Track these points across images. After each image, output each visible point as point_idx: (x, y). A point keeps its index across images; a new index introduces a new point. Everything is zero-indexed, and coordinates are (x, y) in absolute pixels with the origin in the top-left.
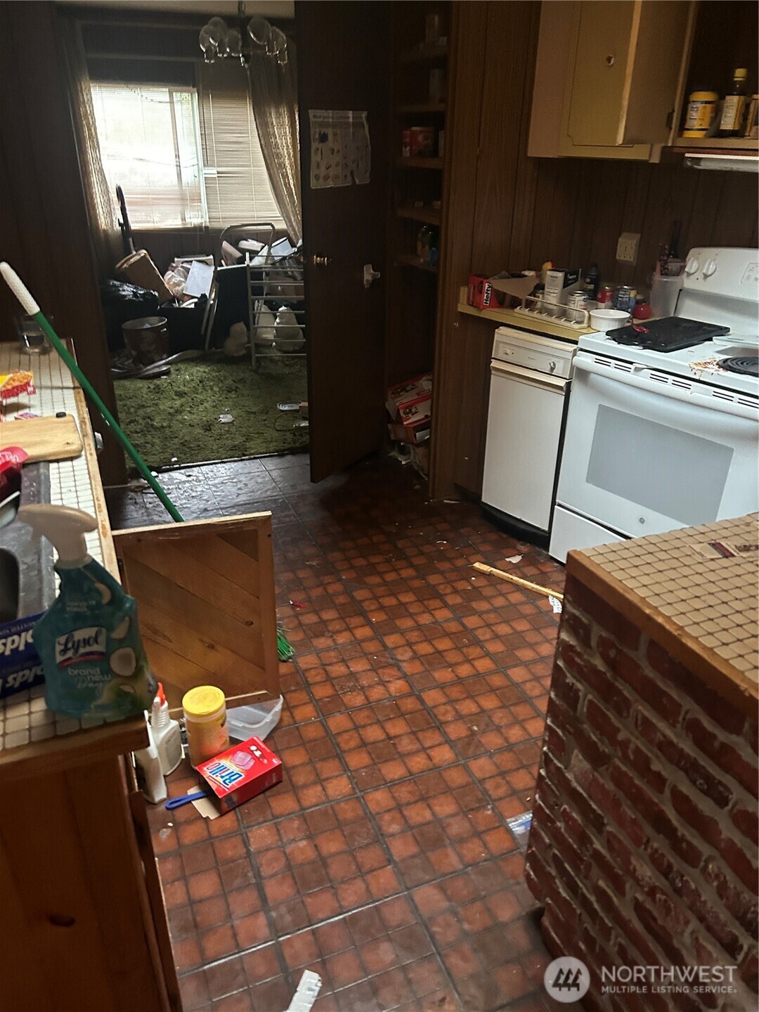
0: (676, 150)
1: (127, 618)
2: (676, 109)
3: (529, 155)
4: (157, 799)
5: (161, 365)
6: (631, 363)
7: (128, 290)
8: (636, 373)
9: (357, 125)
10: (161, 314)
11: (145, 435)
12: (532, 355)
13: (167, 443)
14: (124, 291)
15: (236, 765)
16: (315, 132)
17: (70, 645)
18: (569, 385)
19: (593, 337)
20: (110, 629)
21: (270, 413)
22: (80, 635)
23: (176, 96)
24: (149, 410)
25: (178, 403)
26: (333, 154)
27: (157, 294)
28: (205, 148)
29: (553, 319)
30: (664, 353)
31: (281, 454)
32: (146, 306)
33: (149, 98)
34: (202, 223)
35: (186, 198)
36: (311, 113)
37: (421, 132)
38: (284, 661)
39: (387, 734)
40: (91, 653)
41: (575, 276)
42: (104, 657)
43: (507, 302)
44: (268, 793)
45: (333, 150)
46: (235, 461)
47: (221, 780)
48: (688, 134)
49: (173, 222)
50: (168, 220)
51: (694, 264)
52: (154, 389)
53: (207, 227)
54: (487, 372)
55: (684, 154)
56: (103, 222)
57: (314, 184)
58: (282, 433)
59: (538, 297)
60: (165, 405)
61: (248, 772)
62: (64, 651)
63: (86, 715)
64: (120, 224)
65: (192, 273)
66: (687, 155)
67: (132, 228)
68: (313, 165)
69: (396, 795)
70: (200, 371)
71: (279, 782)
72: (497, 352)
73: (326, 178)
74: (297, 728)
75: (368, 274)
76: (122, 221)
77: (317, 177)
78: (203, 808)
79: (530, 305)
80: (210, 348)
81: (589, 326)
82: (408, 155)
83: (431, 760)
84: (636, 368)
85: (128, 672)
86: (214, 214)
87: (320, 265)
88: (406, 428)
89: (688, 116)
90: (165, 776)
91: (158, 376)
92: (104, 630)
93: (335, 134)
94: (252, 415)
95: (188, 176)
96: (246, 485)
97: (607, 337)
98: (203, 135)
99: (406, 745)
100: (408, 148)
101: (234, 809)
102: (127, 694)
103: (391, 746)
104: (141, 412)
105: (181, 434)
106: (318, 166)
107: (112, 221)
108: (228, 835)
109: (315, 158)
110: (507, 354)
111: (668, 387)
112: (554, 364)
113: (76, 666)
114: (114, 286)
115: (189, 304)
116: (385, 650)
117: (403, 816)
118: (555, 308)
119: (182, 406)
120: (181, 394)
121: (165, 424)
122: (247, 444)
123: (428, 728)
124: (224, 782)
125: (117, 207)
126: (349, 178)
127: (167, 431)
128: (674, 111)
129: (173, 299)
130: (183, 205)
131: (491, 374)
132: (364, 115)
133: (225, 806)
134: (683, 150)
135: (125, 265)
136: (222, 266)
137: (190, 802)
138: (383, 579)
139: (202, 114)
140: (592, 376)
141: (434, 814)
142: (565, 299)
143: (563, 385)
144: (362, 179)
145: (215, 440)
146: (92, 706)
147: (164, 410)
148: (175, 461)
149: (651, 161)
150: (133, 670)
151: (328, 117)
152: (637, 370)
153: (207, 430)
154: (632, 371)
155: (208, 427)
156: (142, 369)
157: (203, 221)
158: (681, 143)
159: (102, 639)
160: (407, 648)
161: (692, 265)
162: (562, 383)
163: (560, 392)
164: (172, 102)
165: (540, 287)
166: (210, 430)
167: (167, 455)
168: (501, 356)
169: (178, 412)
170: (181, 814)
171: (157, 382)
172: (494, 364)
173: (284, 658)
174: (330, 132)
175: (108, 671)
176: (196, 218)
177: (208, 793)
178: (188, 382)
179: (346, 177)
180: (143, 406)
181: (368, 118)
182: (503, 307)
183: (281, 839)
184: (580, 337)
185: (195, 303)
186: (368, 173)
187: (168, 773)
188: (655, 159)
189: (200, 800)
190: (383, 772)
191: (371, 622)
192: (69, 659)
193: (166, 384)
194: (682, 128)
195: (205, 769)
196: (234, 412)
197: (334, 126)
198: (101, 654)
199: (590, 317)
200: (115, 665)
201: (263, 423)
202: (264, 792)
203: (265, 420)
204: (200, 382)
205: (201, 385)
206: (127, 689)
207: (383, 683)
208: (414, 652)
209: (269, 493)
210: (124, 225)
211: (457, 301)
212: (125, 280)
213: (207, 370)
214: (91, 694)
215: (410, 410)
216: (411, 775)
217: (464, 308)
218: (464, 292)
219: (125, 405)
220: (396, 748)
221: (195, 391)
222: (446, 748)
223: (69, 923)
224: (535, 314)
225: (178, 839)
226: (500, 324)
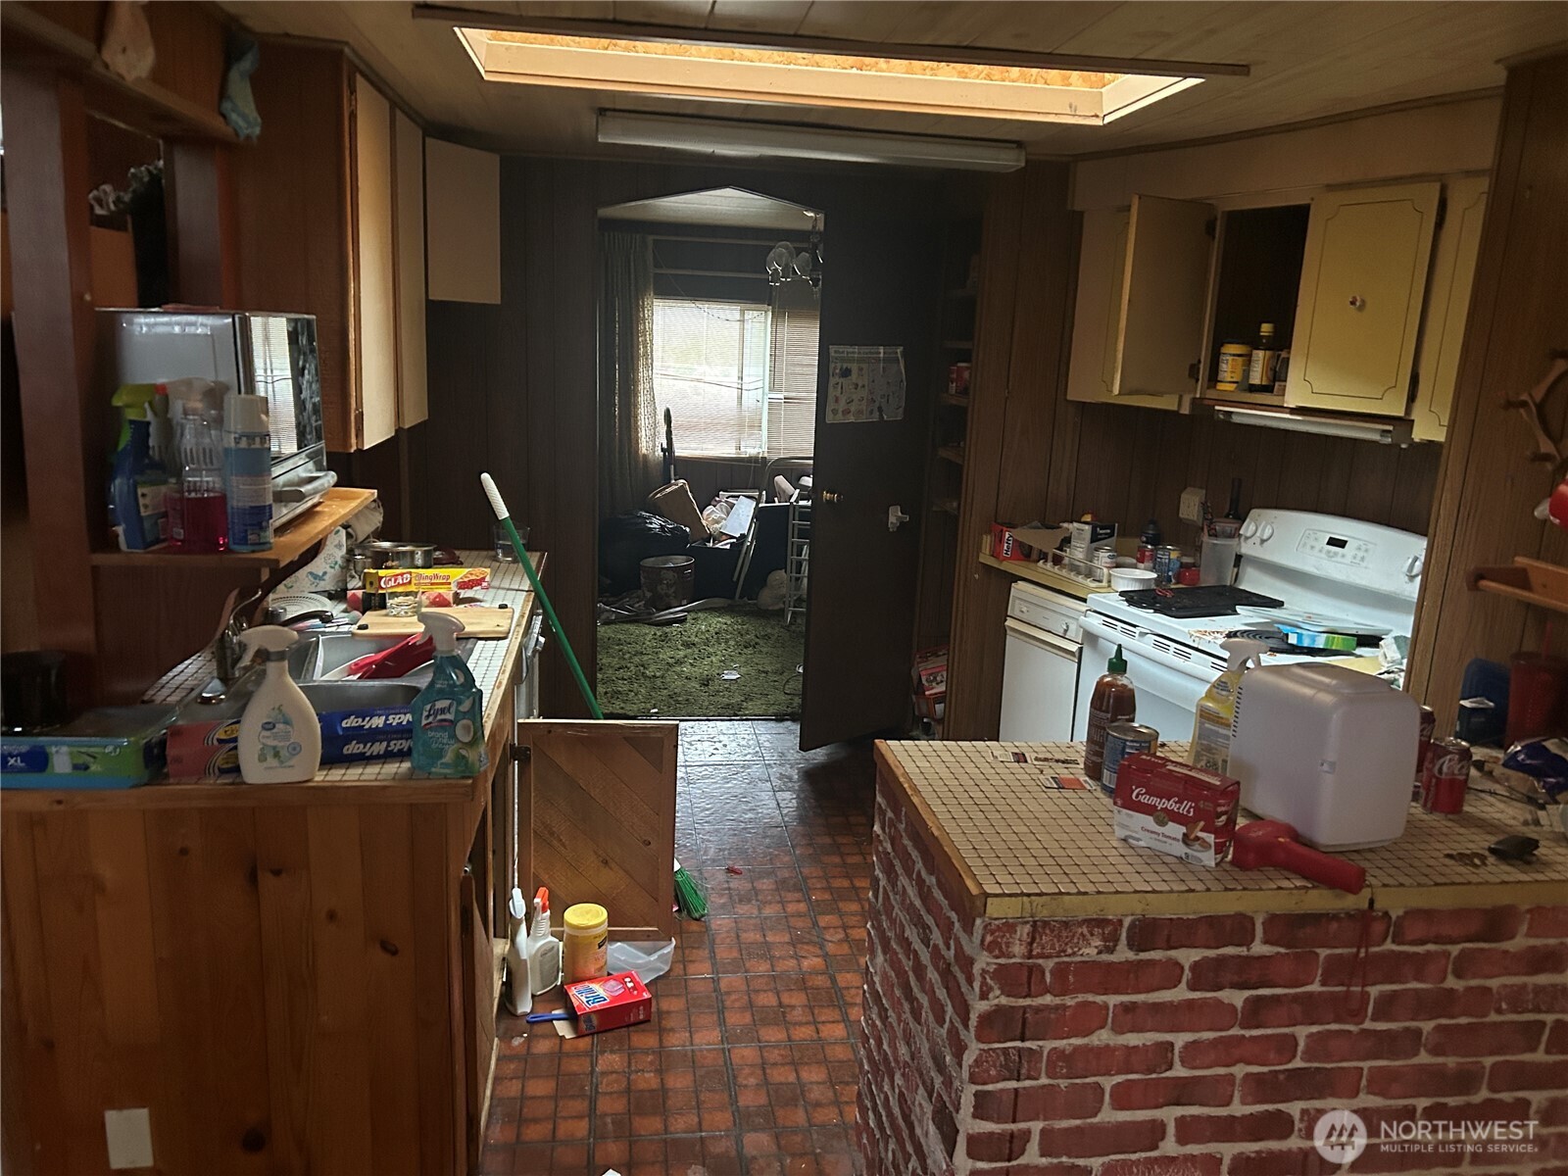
0: (1206, 402)
1: (471, 698)
2: (1202, 360)
3: (1069, 398)
4: (520, 1011)
5: (677, 611)
6: (1135, 626)
7: (656, 523)
8: (1141, 639)
9: (891, 360)
10: (687, 553)
11: (631, 683)
12: (1047, 614)
13: (653, 694)
14: (651, 523)
15: (604, 990)
16: (835, 367)
17: (432, 712)
18: (1081, 649)
19: (1104, 597)
20: (460, 703)
21: (785, 674)
22: (441, 704)
23: (749, 315)
24: (645, 658)
25: (682, 653)
26: (856, 389)
27: (688, 530)
28: (773, 370)
29: (1080, 579)
30: (1173, 619)
31: (780, 718)
32: (674, 543)
33: (716, 315)
34: (759, 453)
35: (745, 425)
36: (832, 349)
37: (967, 368)
38: (696, 919)
39: (780, 1003)
40: (445, 720)
41: (1109, 531)
42: (453, 723)
43: (1034, 556)
44: (631, 1029)
45: (857, 385)
46: (722, 720)
47: (585, 1000)
48: (1221, 386)
49: (727, 451)
50: (720, 448)
51: (1251, 527)
52: (661, 636)
53: (764, 458)
54: (1002, 633)
55: (1214, 406)
56: (644, 447)
57: (830, 419)
58: (790, 697)
59: (1066, 551)
60: (666, 655)
61: (614, 999)
62: (428, 717)
63: (433, 770)
64: (663, 450)
65: (737, 509)
66: (1217, 408)
67: (676, 454)
68: (831, 399)
69: (765, 1054)
70: (719, 622)
71: (647, 1021)
72: (1013, 610)
73: (846, 412)
74: (685, 980)
75: (895, 515)
76: (665, 446)
77: (835, 412)
78: (563, 1029)
79: (1057, 561)
80: (741, 597)
81: (1109, 586)
82: (954, 392)
83: (818, 1033)
84: (1141, 632)
85: (467, 739)
86: (774, 444)
87: (830, 502)
88: (927, 698)
89: (1220, 368)
90: (533, 996)
91: (670, 623)
92: (455, 703)
93: (861, 369)
94: (764, 675)
95: (749, 399)
96: (725, 746)
97: (1121, 598)
98: (774, 356)
99: (797, 1014)
100: (954, 385)
101: (592, 1034)
102: (464, 757)
103: (780, 1014)
104: (636, 659)
105: (673, 686)
106: (837, 400)
107: (654, 446)
108: (578, 1054)
109: (832, 393)
110: (1022, 612)
111: (1169, 657)
112: (1068, 627)
113: (434, 730)
114: (642, 517)
115: (725, 545)
116: (814, 928)
117: (765, 1074)
118: (1081, 564)
119: (686, 656)
120: (688, 645)
121: (658, 674)
122: (745, 704)
123: (829, 1006)
124: (587, 1002)
125: (663, 429)
126: (876, 414)
127: (658, 682)
128: (1199, 362)
129: (710, 537)
130: (741, 432)
131: (1006, 635)
132: (899, 350)
133: (583, 1026)
134: (1211, 403)
135: (659, 495)
136: (774, 502)
137: (551, 1020)
138: (843, 860)
139: (775, 333)
140: (1101, 640)
141: (798, 1078)
142: (1090, 557)
143: (1074, 650)
144: (894, 413)
145: (709, 696)
146: (439, 763)
147: (663, 660)
148: (655, 713)
149: (1182, 412)
150: (470, 739)
151: (853, 353)
152: (1143, 634)
153: (704, 684)
154: (1137, 635)
155: (706, 682)
156: (654, 614)
157: (761, 451)
158: (1211, 394)
159: (453, 710)
160: (840, 930)
161: (1248, 528)
162: (1074, 648)
163: (1072, 658)
164: (742, 321)
165: (1067, 541)
166: (707, 685)
167: (648, 706)
168: (1017, 614)
169: (679, 662)
170: (539, 1029)
171: (667, 629)
172: (1009, 623)
173: (697, 915)
174: (854, 367)
175: (453, 736)
176: (755, 447)
177: (572, 1017)
178: (702, 632)
179: (871, 412)
180: (642, 653)
181: (904, 354)
182: (1029, 561)
183: (629, 1066)
184: (1090, 596)
185: (732, 544)
186: (901, 410)
187: (539, 993)
188: (1185, 410)
189: (562, 1022)
190: (760, 1033)
191: (810, 899)
192: (430, 723)
193: (675, 633)
194: (1214, 378)
195: (573, 988)
196: (743, 670)
197: (860, 361)
198: (451, 721)
199: (1110, 575)
200: (459, 732)
201: (772, 684)
202: (628, 1026)
203: (775, 681)
204: (716, 633)
205: (715, 637)
206: (463, 752)
207: (797, 957)
208: (846, 934)
209: (747, 758)
210: (669, 450)
211: (979, 549)
212: (656, 512)
213: (729, 622)
214: (440, 754)
215: (935, 678)
216: (790, 1041)
217: (985, 558)
218: (987, 540)
219: (620, 651)
220: (784, 1017)
221: (707, 643)
222: (842, 1026)
223: (394, 953)
224: (1064, 572)
225: (529, 1047)
226: (1017, 578)
